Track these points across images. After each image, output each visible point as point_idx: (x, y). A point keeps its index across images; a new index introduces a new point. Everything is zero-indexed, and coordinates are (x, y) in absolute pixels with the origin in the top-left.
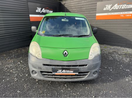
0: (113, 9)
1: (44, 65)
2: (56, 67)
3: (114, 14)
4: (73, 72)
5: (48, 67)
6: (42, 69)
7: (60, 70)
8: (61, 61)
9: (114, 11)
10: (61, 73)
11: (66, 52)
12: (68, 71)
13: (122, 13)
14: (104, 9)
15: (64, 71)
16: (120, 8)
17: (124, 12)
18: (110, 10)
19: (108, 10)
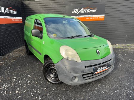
0: (80, 13)
1: (85, 67)
2: (95, 67)
3: (81, 17)
4: (107, 68)
5: (89, 68)
6: (85, 72)
7: (99, 68)
8: (98, 60)
9: (81, 14)
10: (100, 71)
11: (98, 50)
12: (104, 68)
13: (87, 16)
14: (73, 13)
15: (101, 68)
16: (85, 12)
17: (88, 16)
18: (78, 13)
19: (76, 13)
